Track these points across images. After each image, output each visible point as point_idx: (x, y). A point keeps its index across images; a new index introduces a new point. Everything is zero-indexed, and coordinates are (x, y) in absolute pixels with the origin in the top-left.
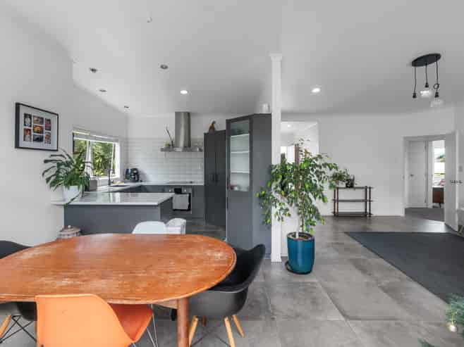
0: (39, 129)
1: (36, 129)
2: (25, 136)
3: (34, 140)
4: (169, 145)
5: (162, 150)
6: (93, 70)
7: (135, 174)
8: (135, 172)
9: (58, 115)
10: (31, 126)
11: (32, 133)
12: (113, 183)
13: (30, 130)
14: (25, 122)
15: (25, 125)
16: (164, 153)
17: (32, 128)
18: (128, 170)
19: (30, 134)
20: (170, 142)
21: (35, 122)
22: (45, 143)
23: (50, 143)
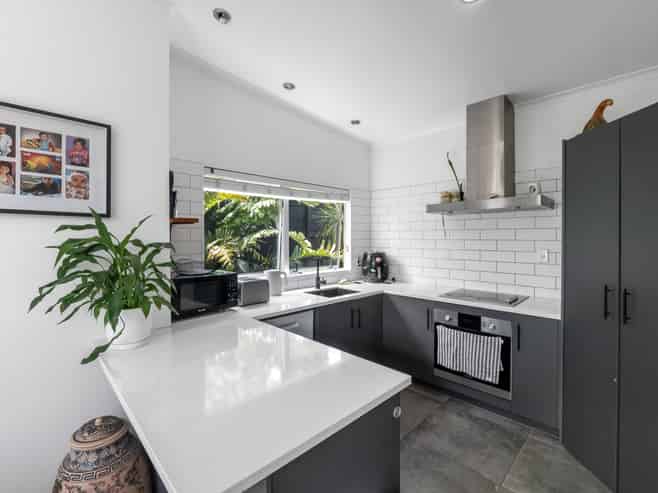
0: (44, 161)
1: (32, 164)
4: (451, 196)
5: (431, 209)
6: (220, 15)
7: (378, 265)
8: (378, 260)
9: (109, 128)
10: (12, 154)
11: (18, 172)
12: (324, 283)
16: (438, 216)
17: (17, 160)
18: (365, 256)
20: (453, 188)
21: (28, 144)
22: (69, 196)
23: (86, 197)
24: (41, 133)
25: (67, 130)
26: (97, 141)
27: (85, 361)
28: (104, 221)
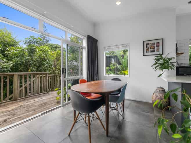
0: (153, 47)
1: (151, 48)
2: (146, 51)
3: (150, 52)
9: (163, 39)
11: (150, 50)
13: (149, 49)
14: (146, 46)
15: (147, 47)
17: (150, 48)
19: (149, 50)
21: (151, 45)
22: (156, 52)
23: (159, 52)
24: (153, 43)
25: (156, 42)
26: (161, 42)
27: (158, 77)
28: (162, 55)
